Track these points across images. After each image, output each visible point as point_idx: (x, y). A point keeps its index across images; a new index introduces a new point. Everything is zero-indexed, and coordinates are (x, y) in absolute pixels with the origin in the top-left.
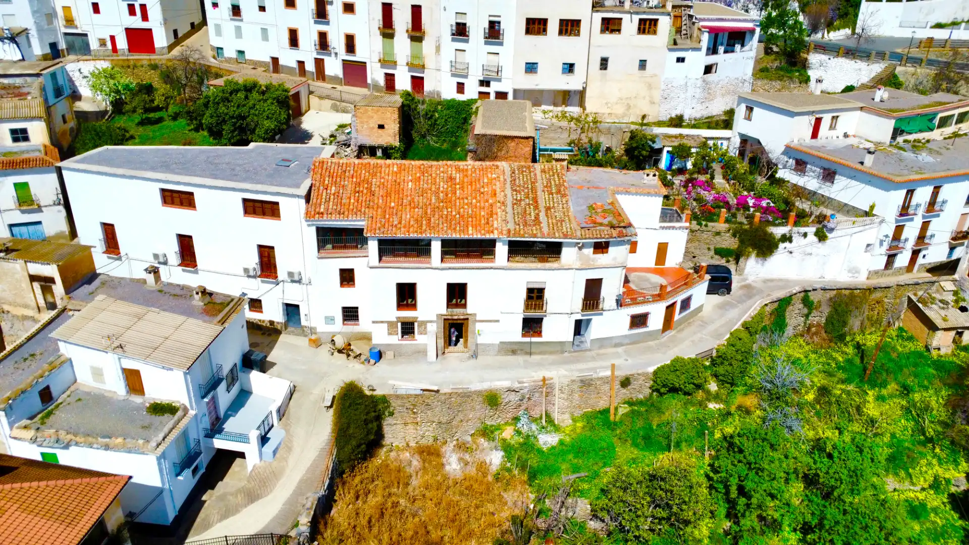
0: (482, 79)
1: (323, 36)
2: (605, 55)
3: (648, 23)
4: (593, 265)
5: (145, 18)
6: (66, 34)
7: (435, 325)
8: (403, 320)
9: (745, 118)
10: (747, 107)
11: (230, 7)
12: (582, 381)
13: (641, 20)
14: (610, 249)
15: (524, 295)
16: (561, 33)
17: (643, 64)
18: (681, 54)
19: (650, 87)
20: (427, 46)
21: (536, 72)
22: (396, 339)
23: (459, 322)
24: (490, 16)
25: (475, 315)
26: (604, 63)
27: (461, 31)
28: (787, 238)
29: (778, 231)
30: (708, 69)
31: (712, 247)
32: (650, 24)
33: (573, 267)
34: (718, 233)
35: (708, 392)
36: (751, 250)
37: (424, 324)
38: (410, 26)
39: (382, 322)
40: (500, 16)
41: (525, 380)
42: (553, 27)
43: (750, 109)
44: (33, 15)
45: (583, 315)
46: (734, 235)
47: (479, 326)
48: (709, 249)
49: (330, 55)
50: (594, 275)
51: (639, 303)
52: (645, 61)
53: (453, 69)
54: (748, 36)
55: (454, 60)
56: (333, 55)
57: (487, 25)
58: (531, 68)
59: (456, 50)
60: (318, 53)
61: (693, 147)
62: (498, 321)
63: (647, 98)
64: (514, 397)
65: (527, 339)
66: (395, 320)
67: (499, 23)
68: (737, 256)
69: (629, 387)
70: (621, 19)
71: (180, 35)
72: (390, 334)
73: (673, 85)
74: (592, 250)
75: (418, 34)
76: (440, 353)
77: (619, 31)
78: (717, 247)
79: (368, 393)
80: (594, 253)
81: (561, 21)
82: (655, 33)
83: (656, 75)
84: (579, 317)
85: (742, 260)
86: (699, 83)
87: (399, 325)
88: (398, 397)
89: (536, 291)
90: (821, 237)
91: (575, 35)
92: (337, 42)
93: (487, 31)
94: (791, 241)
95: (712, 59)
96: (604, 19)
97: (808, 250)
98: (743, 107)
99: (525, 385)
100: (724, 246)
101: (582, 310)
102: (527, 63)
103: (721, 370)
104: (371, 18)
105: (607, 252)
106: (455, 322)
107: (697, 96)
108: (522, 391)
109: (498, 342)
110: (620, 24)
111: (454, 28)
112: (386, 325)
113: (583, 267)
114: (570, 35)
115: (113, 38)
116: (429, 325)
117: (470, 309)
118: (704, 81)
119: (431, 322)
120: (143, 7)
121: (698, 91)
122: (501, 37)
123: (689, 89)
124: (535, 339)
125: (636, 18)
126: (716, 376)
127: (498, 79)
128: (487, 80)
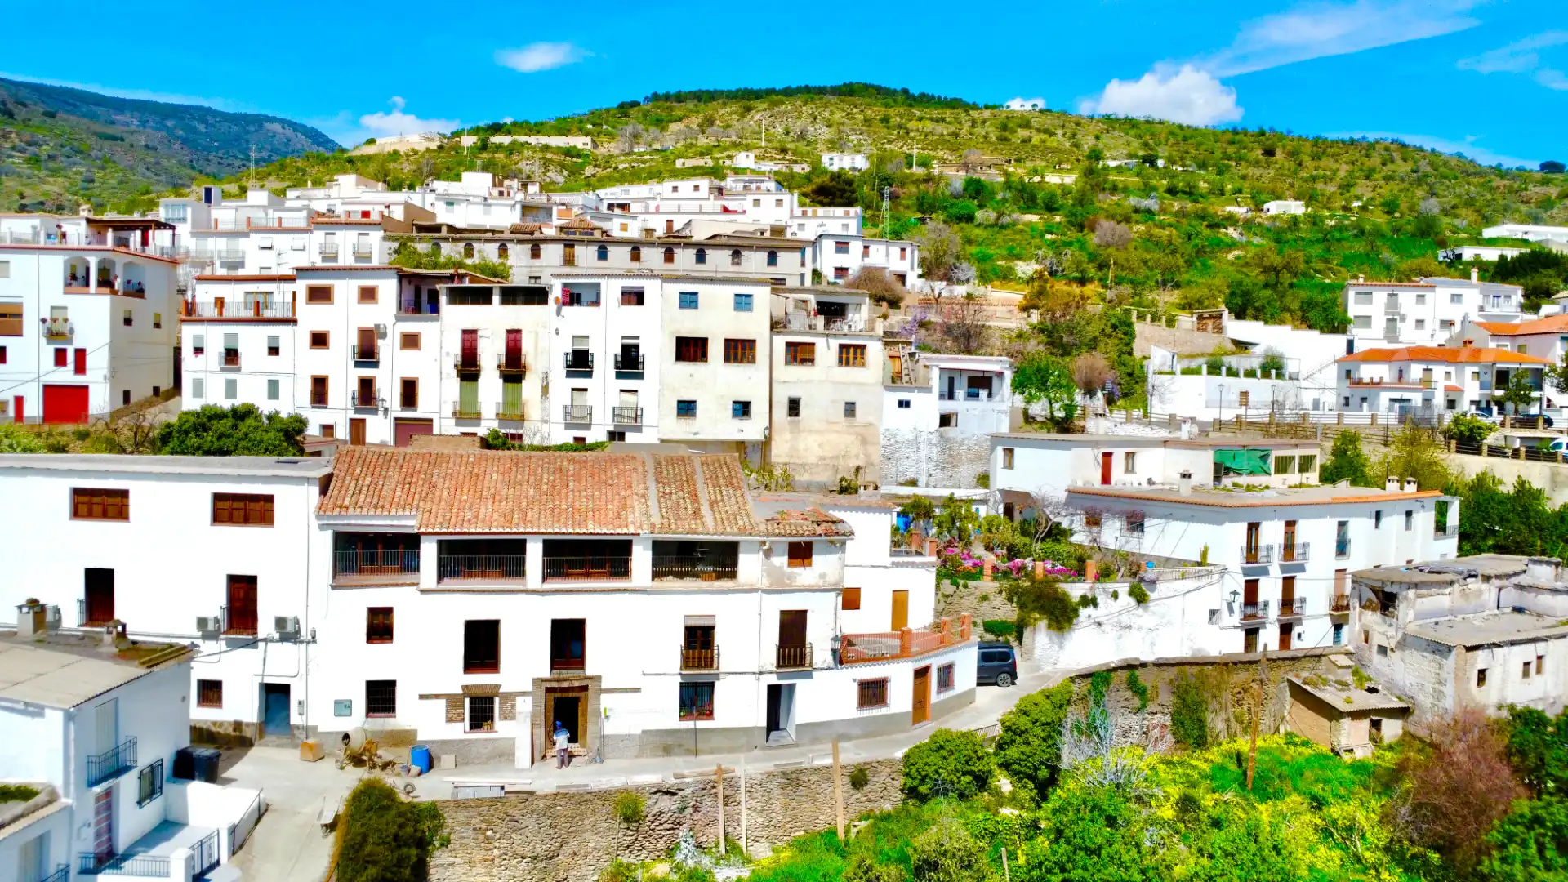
0: (612, 428)
1: (367, 385)
2: (795, 394)
3: (852, 350)
4: (790, 585)
5: (80, 368)
7: (529, 700)
8: (474, 692)
9: (1005, 467)
10: (1005, 450)
11: (223, 351)
12: (784, 774)
13: (842, 347)
14: (815, 558)
15: (680, 640)
16: (727, 359)
17: (850, 409)
18: (905, 396)
19: (864, 441)
20: (530, 387)
21: (694, 415)
22: (460, 731)
23: (571, 695)
24: (623, 338)
25: (598, 678)
26: (794, 407)
27: (580, 362)
28: (1089, 601)
29: (1075, 590)
30: (945, 420)
31: (979, 621)
32: (855, 353)
33: (759, 586)
34: (985, 598)
35: (998, 793)
36: (1038, 616)
37: (510, 697)
38: (503, 360)
39: (437, 696)
40: (637, 338)
41: (686, 772)
42: (716, 350)
43: (1009, 452)
45: (780, 676)
46: (1010, 600)
47: (606, 700)
48: (975, 624)
49: (375, 411)
50: (793, 603)
51: (869, 660)
52: (854, 404)
53: (569, 417)
54: (995, 382)
55: (569, 403)
56: (381, 413)
57: (619, 351)
58: (686, 408)
59: (573, 390)
60: (357, 411)
61: (938, 506)
62: (637, 690)
63: (862, 456)
64: (666, 803)
65: (689, 725)
66: (461, 692)
67: (637, 347)
68: (1019, 629)
69: (867, 789)
70: (813, 344)
71: (133, 399)
72: (449, 720)
73: (898, 438)
74: (786, 558)
75: (514, 371)
76: (538, 756)
77: (812, 360)
78: (987, 619)
79: (403, 798)
80: (790, 565)
81: (727, 341)
82: (863, 365)
83: (871, 424)
84: (774, 680)
85: (1027, 633)
86: (935, 439)
87: (467, 701)
88: (458, 804)
89: (699, 632)
90: (1140, 598)
91: (749, 362)
92: (388, 391)
93: (619, 359)
94: (1095, 605)
95: (949, 406)
96: (789, 345)
97: (1125, 620)
98: (999, 451)
99: (687, 780)
100: (997, 618)
101: (779, 666)
102: (679, 402)
103: (1012, 752)
104: (444, 354)
105: (810, 565)
106: (565, 695)
107: (934, 456)
108: (681, 793)
109: (639, 732)
110: (813, 352)
111: (570, 358)
112: (443, 702)
113: (774, 587)
114: (741, 361)
115: (19, 401)
116: (519, 700)
117: (590, 669)
118: (941, 436)
119: (523, 694)
120: (81, 354)
121: (935, 450)
122: (640, 366)
123: (922, 446)
124: (702, 724)
125: (835, 344)
126: (1006, 766)
127: (638, 429)
128: (621, 430)
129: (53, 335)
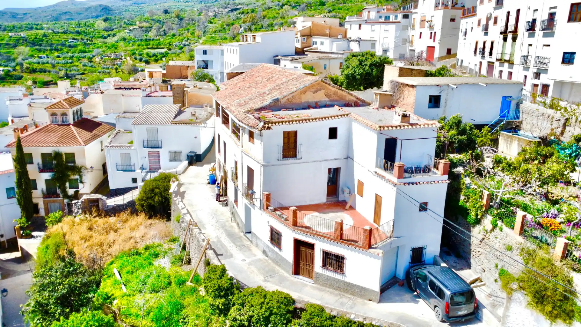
4: (249, 153)
5: (434, 39)
6: (411, 50)
11: (465, 30)
14: (255, 141)
20: (518, 44)
21: (572, 63)
24: (551, 8)
33: (241, 148)
34: (510, 248)
44: (395, 38)
49: (484, 58)
50: (251, 164)
57: (547, 17)
58: (568, 58)
59: (529, 45)
60: (481, 57)
67: (555, 14)
75: (515, 34)
80: (249, 140)
84: (246, 202)
93: (546, 23)
100: (510, 269)
102: (565, 53)
111: (531, 24)
113: (245, 151)
115: (422, 52)
120: (435, 33)
122: (554, 28)
127: (546, 71)
128: (539, 72)
129: (431, 27)
